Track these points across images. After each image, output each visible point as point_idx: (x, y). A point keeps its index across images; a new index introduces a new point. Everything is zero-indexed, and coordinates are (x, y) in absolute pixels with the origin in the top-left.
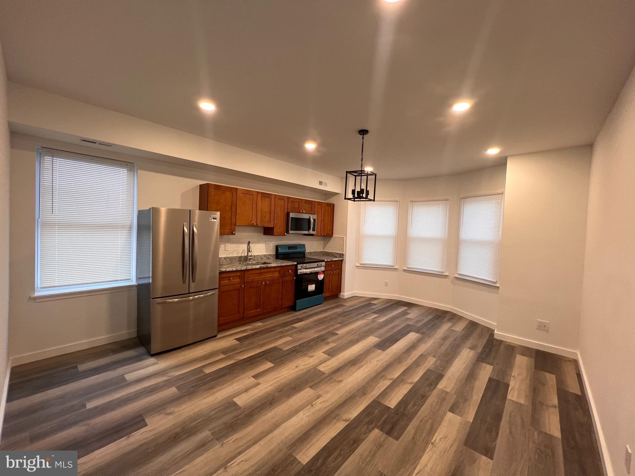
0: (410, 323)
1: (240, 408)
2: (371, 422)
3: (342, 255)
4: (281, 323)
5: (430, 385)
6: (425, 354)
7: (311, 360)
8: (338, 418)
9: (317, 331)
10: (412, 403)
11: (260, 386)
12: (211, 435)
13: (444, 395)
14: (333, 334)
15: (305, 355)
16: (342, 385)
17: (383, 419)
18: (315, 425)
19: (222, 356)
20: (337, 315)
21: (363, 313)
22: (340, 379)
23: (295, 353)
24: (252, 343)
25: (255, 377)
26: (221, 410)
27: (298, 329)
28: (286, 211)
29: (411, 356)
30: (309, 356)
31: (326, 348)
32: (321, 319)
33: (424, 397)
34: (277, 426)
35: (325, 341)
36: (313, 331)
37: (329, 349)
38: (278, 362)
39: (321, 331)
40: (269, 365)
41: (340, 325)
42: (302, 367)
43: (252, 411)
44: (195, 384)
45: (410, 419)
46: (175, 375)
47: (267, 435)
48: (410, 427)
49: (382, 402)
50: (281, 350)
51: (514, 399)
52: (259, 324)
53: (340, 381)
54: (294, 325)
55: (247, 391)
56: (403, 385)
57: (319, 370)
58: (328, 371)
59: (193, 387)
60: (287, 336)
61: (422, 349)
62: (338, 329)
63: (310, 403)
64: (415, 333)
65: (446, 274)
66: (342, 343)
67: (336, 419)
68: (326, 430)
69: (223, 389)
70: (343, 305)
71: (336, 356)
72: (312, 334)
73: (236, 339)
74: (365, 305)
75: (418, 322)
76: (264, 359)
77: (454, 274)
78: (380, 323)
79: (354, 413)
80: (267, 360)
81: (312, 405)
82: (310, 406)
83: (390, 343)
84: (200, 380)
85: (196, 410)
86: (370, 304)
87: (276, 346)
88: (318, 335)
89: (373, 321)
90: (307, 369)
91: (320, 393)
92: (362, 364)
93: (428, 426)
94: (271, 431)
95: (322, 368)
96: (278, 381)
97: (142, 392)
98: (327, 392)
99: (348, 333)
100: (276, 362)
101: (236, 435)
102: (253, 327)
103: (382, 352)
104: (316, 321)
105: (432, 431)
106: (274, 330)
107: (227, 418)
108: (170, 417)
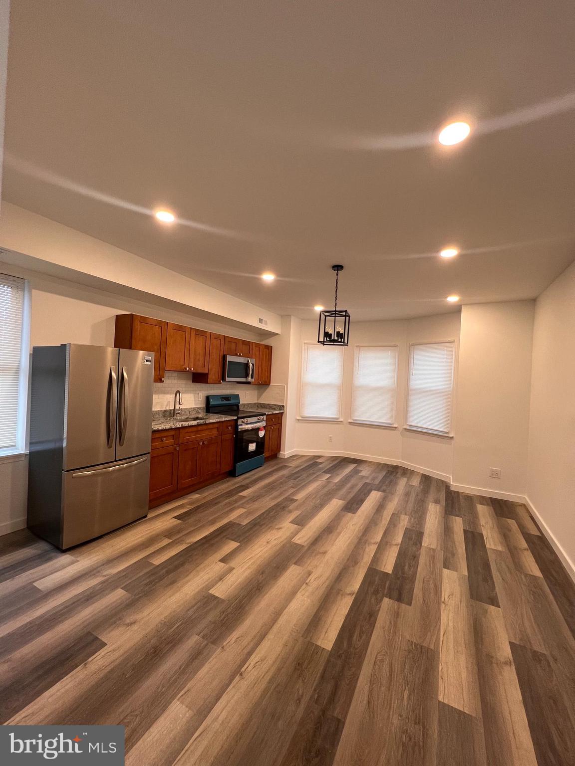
0: (368, 481)
1: (223, 601)
2: (376, 592)
3: (282, 407)
4: (223, 493)
5: (415, 544)
6: (397, 513)
7: (281, 533)
8: (341, 593)
9: (272, 499)
10: (407, 564)
11: (234, 571)
12: (201, 639)
13: (432, 553)
14: (292, 500)
15: (271, 528)
16: (328, 556)
17: (387, 585)
18: (321, 605)
19: (166, 541)
20: (286, 478)
21: (314, 473)
22: (322, 550)
23: (257, 527)
24: (199, 521)
25: (223, 560)
26: (199, 608)
27: (248, 498)
28: (222, 354)
29: (384, 517)
30: (277, 529)
31: (292, 517)
32: (269, 484)
33: (415, 558)
34: (278, 614)
35: (287, 509)
36: (267, 499)
37: (295, 518)
38: (243, 540)
39: (275, 498)
40: (233, 545)
41: (294, 490)
42: (274, 543)
43: (240, 602)
44: (148, 581)
45: (413, 582)
46: (114, 573)
47: (272, 627)
48: (416, 589)
49: (378, 569)
50: (239, 525)
51: (493, 547)
52: (196, 496)
53: (325, 553)
54: (241, 494)
55: (221, 579)
56: (390, 548)
57: (296, 544)
58: (306, 543)
59: (146, 585)
60: (239, 507)
61: (392, 506)
62: (293, 494)
63: (303, 582)
64: (376, 492)
65: (396, 426)
66: (306, 509)
67: (340, 595)
68: (336, 608)
69: (189, 581)
70: (287, 466)
71: (306, 525)
72: (267, 503)
73: (174, 518)
74: (311, 464)
75: (374, 479)
76: (225, 538)
77: (403, 426)
78: (337, 482)
79: (356, 584)
80: (228, 538)
81: (307, 584)
82: (304, 585)
83: (357, 504)
84: (152, 574)
85: (166, 613)
86: (315, 464)
87: (230, 521)
88: (275, 503)
89: (328, 481)
90: (282, 544)
91: (310, 568)
92: (338, 531)
93: (432, 586)
94: (274, 621)
95: (298, 540)
96: (254, 562)
97: (74, 603)
98: (316, 566)
99: (308, 497)
100: (241, 539)
101: (234, 633)
102: (190, 500)
103: (354, 515)
104: (264, 487)
105: (438, 590)
106: (219, 503)
107: (212, 616)
108: (135, 627)
